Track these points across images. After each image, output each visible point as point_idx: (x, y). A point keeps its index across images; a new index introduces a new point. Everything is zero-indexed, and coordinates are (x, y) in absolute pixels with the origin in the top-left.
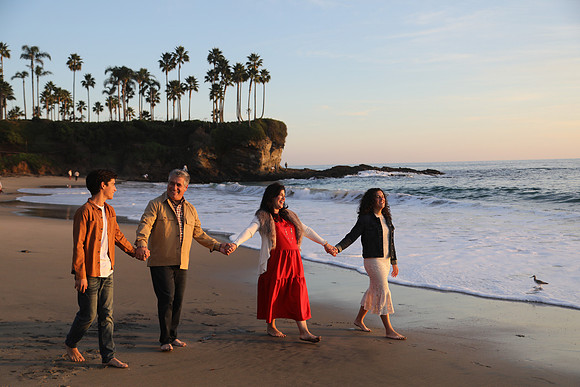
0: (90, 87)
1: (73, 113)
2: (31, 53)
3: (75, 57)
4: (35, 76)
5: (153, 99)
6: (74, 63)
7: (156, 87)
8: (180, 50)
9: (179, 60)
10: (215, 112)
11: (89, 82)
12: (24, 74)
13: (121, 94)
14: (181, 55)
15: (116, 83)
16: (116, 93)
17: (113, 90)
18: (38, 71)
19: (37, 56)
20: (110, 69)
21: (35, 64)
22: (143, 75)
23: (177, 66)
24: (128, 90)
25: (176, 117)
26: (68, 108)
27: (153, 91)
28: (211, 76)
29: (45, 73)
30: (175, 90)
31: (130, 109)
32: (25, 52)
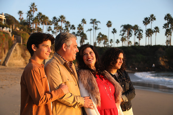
0: (115, 33)
1: (108, 44)
2: (94, 21)
3: (109, 22)
4: (95, 30)
5: (140, 37)
6: (109, 24)
7: (141, 32)
8: (152, 16)
9: (151, 20)
10: (167, 41)
11: (114, 31)
12: (91, 30)
13: (127, 36)
14: (153, 18)
15: (125, 31)
16: (125, 35)
17: (124, 34)
18: (96, 28)
19: (96, 22)
20: (123, 26)
21: (95, 26)
22: (136, 28)
23: (151, 23)
24: (130, 34)
25: (150, 44)
26: (106, 42)
27: (140, 33)
28: (166, 26)
29: (98, 29)
30: (149, 32)
31: (130, 42)
32: (91, 21)
